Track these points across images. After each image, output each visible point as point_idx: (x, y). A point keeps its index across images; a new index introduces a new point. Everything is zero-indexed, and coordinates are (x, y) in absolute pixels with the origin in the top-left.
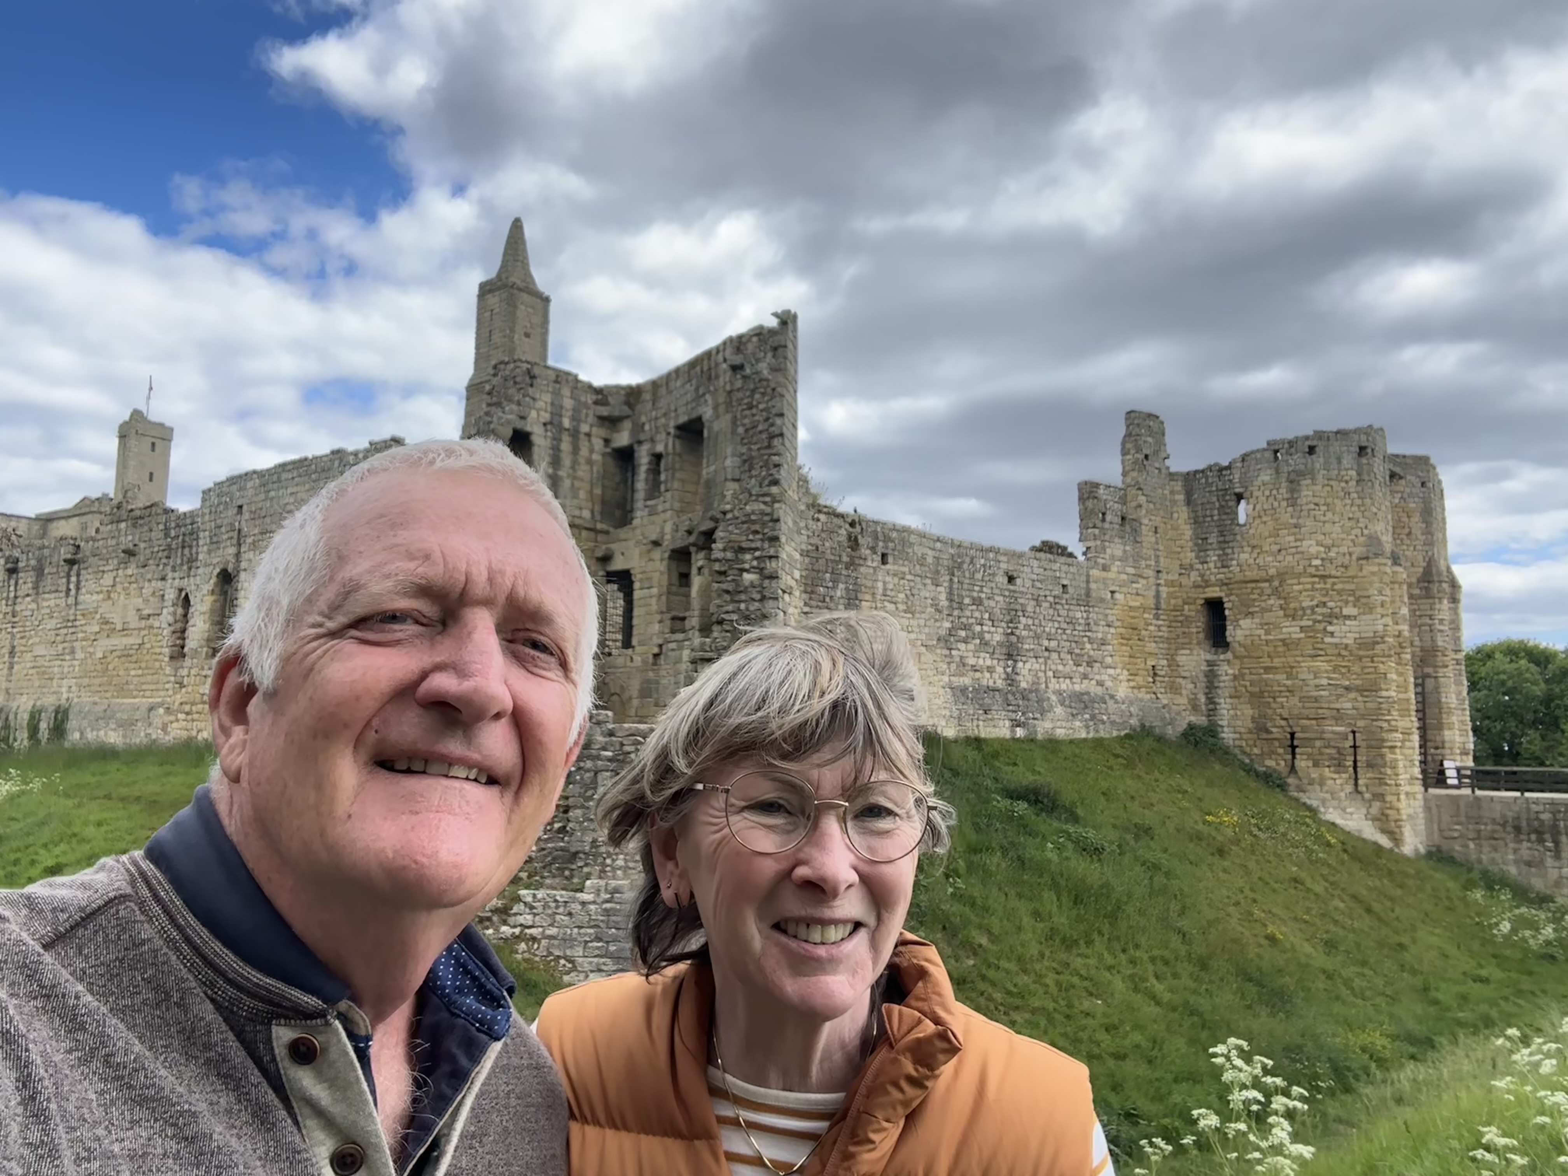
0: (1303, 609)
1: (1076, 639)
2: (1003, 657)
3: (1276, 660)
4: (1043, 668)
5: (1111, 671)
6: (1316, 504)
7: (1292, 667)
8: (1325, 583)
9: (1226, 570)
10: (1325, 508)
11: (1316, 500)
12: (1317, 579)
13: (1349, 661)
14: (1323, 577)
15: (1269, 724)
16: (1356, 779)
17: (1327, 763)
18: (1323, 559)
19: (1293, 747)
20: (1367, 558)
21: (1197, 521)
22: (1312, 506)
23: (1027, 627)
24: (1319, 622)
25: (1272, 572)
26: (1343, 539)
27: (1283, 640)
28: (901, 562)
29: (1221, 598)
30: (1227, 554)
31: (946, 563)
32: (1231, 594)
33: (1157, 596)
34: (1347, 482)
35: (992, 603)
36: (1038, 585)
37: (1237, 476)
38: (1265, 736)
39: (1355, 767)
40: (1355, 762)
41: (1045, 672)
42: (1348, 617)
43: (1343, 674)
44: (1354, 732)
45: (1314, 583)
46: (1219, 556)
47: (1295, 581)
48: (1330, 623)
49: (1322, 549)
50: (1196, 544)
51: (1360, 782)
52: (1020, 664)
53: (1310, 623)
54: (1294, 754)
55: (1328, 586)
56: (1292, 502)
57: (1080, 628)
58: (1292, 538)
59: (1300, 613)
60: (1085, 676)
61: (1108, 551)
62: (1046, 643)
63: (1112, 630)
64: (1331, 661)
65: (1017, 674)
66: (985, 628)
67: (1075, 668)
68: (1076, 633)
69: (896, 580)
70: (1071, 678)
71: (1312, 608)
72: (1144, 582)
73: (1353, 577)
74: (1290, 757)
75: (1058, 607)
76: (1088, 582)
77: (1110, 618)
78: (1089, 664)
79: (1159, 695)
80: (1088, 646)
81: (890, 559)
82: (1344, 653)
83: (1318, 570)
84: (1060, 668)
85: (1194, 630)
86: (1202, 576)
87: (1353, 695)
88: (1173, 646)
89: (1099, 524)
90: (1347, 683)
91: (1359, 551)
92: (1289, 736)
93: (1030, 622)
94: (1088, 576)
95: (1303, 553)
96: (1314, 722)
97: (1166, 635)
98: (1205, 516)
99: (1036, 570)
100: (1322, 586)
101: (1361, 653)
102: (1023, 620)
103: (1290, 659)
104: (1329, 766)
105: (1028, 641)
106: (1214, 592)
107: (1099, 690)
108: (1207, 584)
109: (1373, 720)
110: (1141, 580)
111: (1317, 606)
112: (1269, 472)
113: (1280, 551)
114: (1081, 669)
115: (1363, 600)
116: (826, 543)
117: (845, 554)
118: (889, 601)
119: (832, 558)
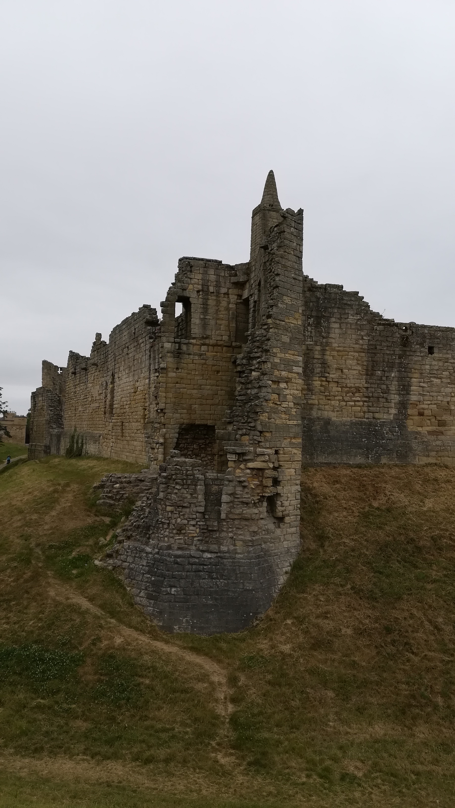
28: (445, 351)
69: (441, 364)
81: (436, 350)
116: (384, 344)
117: (398, 349)
118: (435, 377)
119: (388, 352)
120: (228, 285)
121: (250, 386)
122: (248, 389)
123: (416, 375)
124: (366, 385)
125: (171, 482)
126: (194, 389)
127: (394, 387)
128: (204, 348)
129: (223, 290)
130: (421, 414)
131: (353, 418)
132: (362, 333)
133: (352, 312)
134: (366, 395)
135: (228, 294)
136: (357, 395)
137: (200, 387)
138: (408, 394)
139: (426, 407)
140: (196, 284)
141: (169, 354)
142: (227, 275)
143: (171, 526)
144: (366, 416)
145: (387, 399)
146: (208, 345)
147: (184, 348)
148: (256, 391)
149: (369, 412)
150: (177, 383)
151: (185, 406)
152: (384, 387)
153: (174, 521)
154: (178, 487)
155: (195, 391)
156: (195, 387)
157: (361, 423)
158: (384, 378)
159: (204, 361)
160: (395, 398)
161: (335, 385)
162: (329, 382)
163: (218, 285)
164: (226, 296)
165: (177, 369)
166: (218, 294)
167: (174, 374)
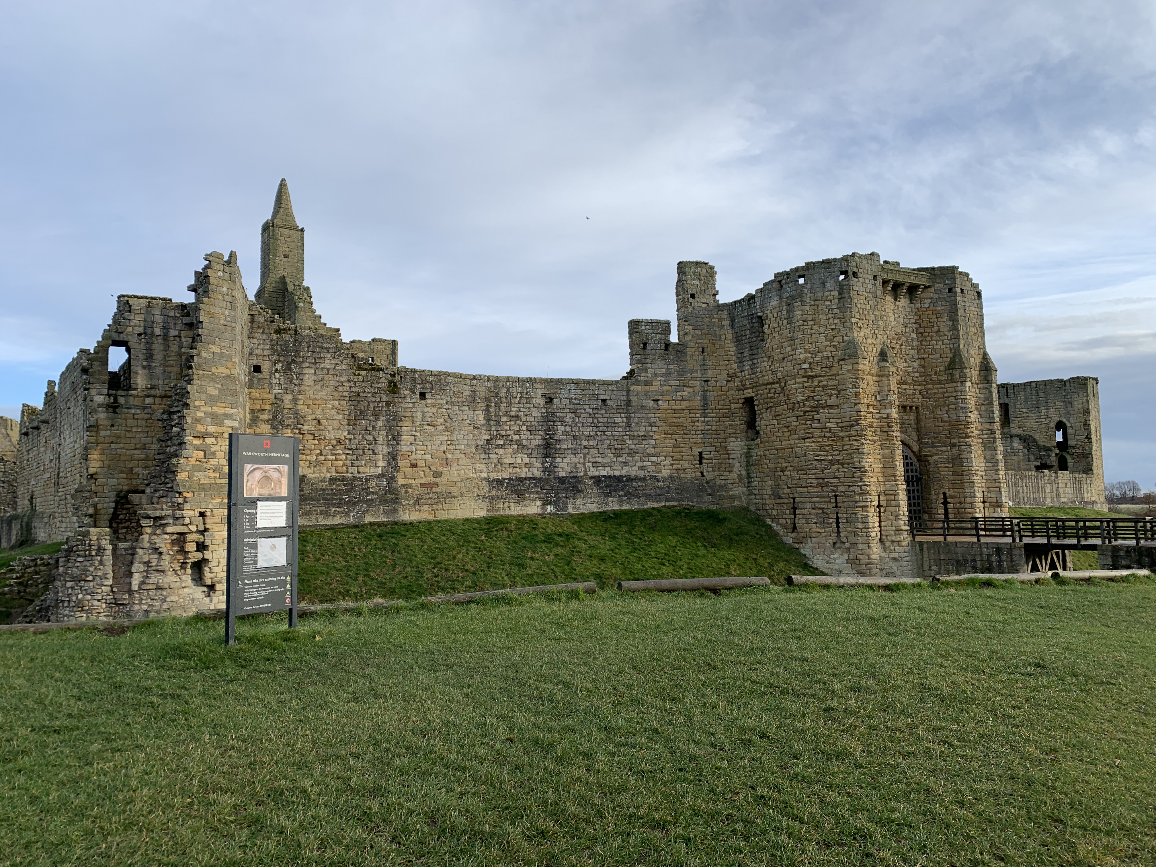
0: (798, 402)
1: (616, 438)
2: (541, 456)
3: (783, 443)
4: (582, 461)
5: (654, 459)
6: (804, 321)
7: (792, 448)
8: (813, 382)
9: (753, 376)
10: (812, 323)
11: (804, 317)
12: (806, 379)
13: (833, 441)
14: (809, 377)
15: (781, 492)
16: (838, 532)
17: (814, 521)
18: (810, 363)
19: (795, 509)
20: (844, 359)
21: (738, 340)
22: (801, 323)
23: (565, 433)
24: (808, 411)
25: (779, 375)
26: (827, 346)
27: (787, 427)
28: (439, 397)
29: (752, 398)
30: (754, 364)
31: (483, 394)
32: (758, 394)
33: (705, 399)
34: (831, 301)
35: (529, 418)
36: (577, 402)
37: (758, 303)
38: (778, 501)
39: (838, 523)
40: (837, 519)
41: (584, 464)
42: (831, 407)
43: (827, 451)
44: (836, 496)
45: (803, 382)
46: (750, 365)
47: (792, 382)
48: (818, 413)
49: (810, 355)
50: (738, 358)
51: (842, 534)
52: (559, 460)
53: (802, 413)
54: (795, 514)
55: (815, 384)
56: (790, 319)
57: (620, 429)
58: (789, 349)
59: (797, 405)
60: (625, 463)
61: (650, 371)
62: (585, 443)
63: (654, 428)
64: (817, 442)
65: (555, 467)
66: (523, 437)
67: (615, 459)
68: (617, 433)
69: (434, 410)
70: (611, 466)
71: (803, 401)
72: (691, 390)
73: (835, 375)
74: (792, 516)
75: (596, 416)
76: (628, 395)
77: (652, 420)
78: (630, 455)
79: (705, 474)
80: (628, 442)
81: (428, 396)
82: (829, 435)
83: (806, 372)
84: (600, 460)
85: (738, 423)
86: (741, 381)
87: (834, 467)
88: (722, 436)
89: (642, 351)
90: (831, 458)
91: (838, 354)
92: (792, 501)
93: (568, 429)
94: (628, 391)
95: (796, 359)
96: (805, 489)
97: (714, 428)
98: (742, 336)
99: (573, 391)
100: (810, 384)
101: (842, 434)
102: (562, 428)
103: (792, 442)
104: (816, 523)
105: (566, 443)
106: (749, 393)
107: (641, 474)
108: (743, 388)
109: (850, 486)
110: (685, 389)
111: (807, 400)
112: (776, 299)
113: (784, 359)
114: (620, 459)
115: (843, 393)
116: (368, 390)
117: (385, 396)
118: (428, 425)
119: (373, 399)
120: (179, 326)
121: (169, 443)
122: (168, 446)
123: (407, 424)
124: (349, 437)
125: (72, 554)
126: (136, 449)
127: (381, 437)
128: (148, 400)
129: (173, 333)
130: (413, 465)
131: (334, 474)
132: (342, 379)
133: (329, 356)
134: (349, 447)
135: (180, 337)
136: (338, 447)
137: (144, 447)
138: (398, 444)
139: (420, 457)
140: (136, 326)
141: (100, 409)
142: (177, 315)
143: (72, 604)
144: (350, 471)
145: (373, 450)
146: (154, 397)
147: (122, 400)
148: (175, 448)
149: (352, 466)
150: (112, 442)
151: (124, 469)
152: (371, 438)
153: (74, 598)
154: (80, 559)
155: (137, 452)
156: (138, 446)
157: (343, 479)
158: (370, 428)
159: (149, 416)
160: (383, 449)
161: (312, 437)
162: (303, 434)
163: (165, 328)
164: (178, 339)
165: (112, 426)
166: (166, 337)
167: (108, 433)
